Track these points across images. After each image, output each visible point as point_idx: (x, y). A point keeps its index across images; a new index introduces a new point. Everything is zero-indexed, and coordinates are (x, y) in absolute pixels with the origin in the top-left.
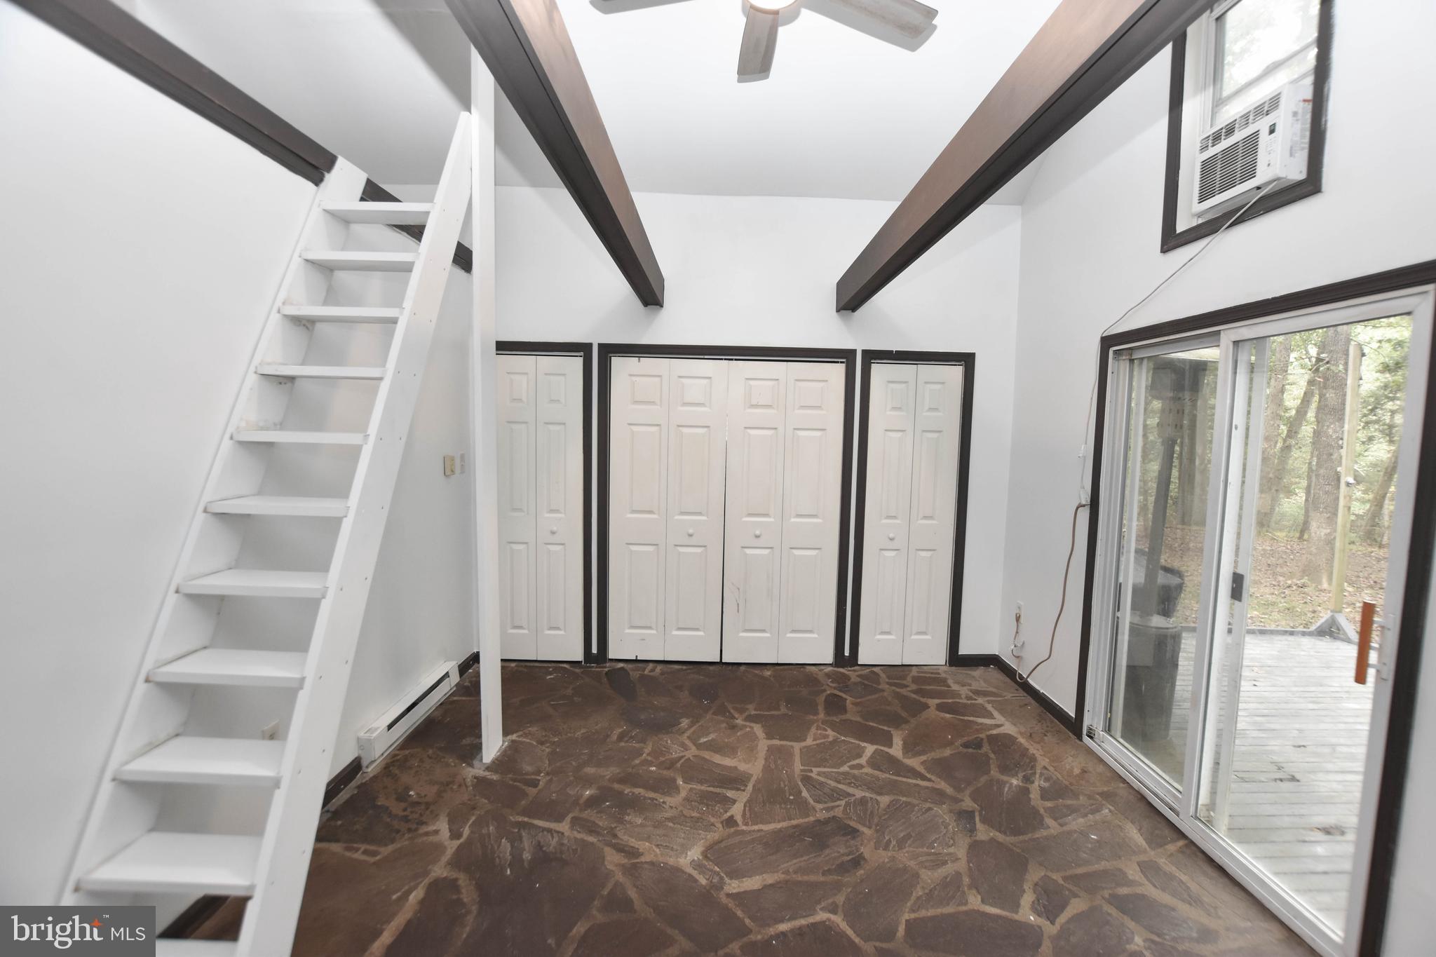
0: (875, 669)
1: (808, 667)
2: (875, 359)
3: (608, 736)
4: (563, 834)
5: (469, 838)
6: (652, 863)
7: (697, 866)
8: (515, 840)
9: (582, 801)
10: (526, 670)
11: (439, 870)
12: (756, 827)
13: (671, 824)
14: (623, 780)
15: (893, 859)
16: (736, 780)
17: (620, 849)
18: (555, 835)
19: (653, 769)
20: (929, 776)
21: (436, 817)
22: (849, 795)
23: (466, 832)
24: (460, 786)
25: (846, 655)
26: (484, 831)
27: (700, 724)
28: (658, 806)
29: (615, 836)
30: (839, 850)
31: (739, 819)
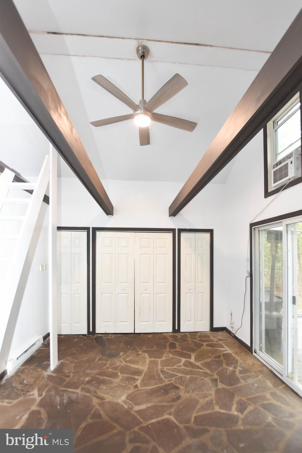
0: (186, 334)
1: (164, 334)
2: (182, 231)
3: (95, 359)
4: (78, 393)
5: (45, 396)
6: (109, 402)
7: (125, 402)
8: (61, 396)
9: (85, 382)
10: (67, 338)
11: (34, 408)
12: (145, 388)
13: (116, 388)
14: (99, 374)
15: (190, 396)
16: (138, 372)
17: (98, 397)
18: (75, 394)
19: (110, 370)
20: (203, 368)
21: (33, 389)
22: (176, 375)
23: (44, 394)
24: (42, 378)
25: (176, 329)
26: (50, 393)
27: (127, 354)
28: (111, 382)
29: (96, 393)
30: (172, 394)
31: (139, 385)
